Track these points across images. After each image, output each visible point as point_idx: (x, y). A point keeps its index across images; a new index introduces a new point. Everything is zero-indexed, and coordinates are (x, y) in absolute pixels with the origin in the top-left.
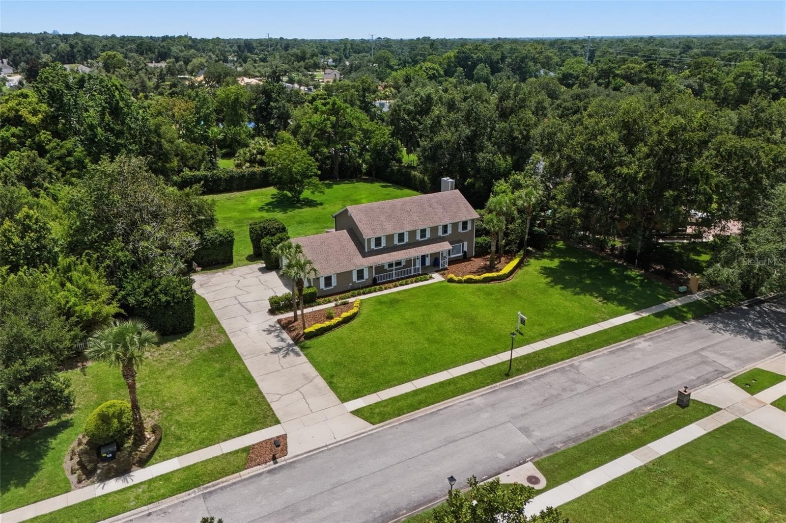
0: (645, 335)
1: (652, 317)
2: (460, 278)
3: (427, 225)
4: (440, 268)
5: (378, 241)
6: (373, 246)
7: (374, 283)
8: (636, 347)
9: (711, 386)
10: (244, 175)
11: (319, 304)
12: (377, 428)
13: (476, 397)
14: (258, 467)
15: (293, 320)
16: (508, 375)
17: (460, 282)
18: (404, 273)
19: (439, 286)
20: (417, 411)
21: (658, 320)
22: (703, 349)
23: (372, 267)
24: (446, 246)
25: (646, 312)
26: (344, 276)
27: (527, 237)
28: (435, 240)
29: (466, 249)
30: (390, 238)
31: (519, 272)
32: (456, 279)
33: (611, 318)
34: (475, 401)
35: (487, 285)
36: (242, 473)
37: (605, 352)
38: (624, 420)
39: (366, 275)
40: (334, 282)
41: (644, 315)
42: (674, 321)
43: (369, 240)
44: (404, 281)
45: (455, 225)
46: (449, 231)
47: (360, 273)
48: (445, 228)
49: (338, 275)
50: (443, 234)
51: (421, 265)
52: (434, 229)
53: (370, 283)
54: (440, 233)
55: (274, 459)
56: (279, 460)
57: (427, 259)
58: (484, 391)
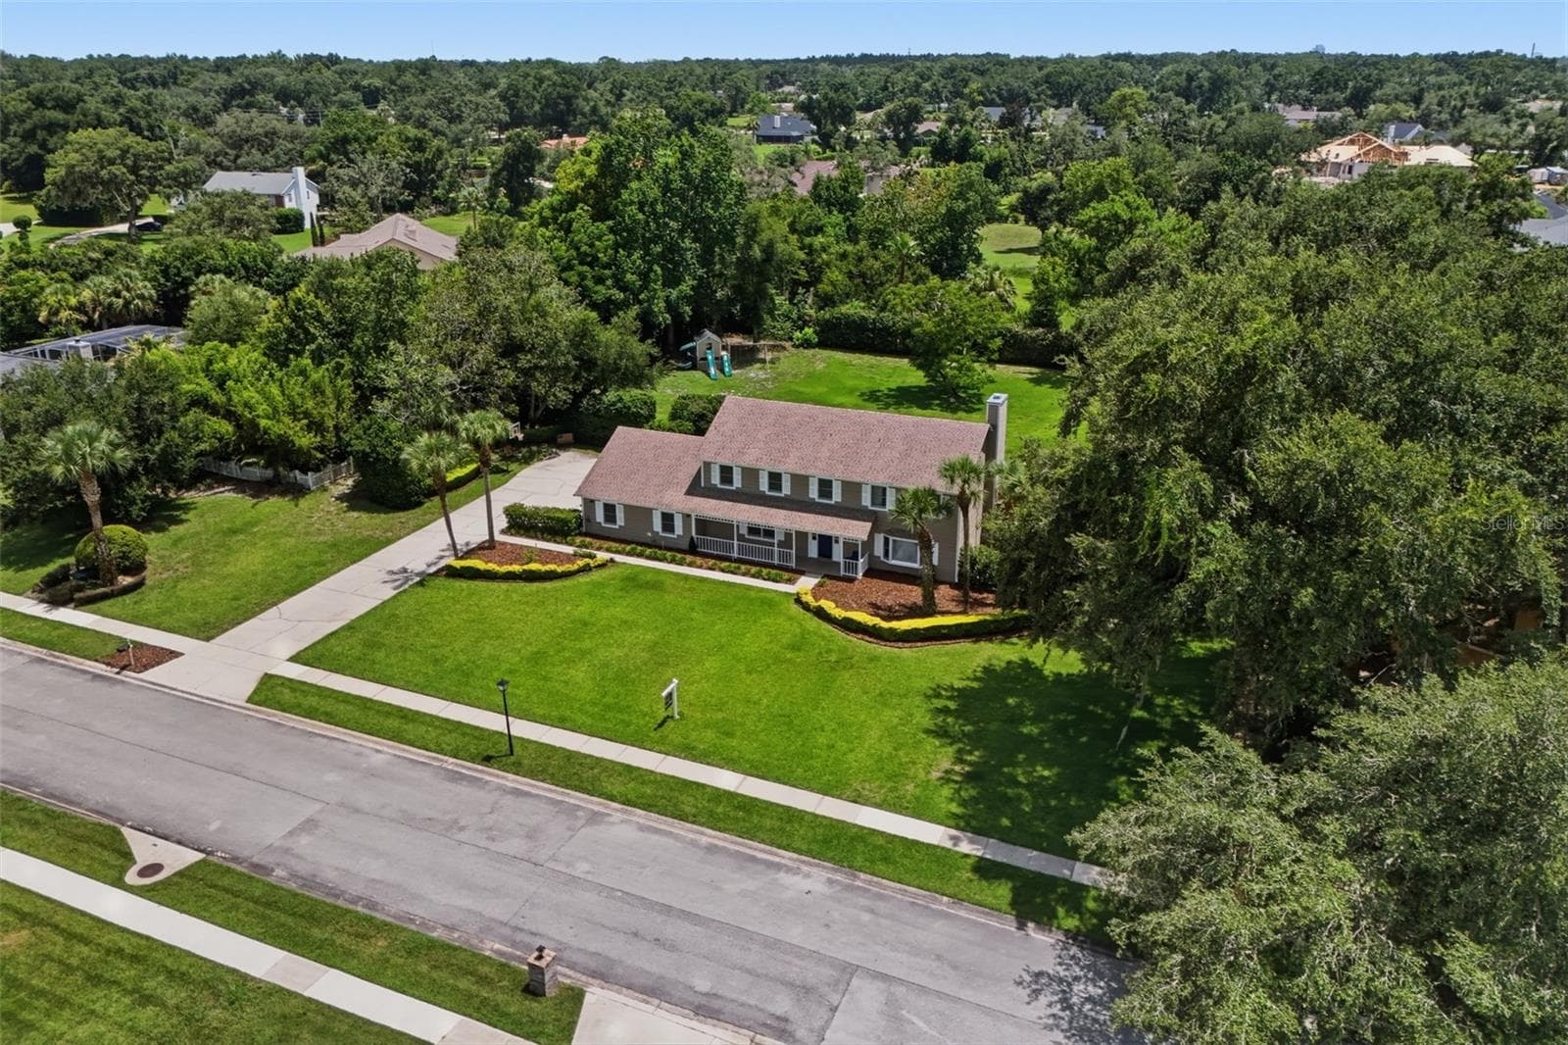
1: (972, 861)
3: (837, 474)
4: (842, 573)
5: (726, 473)
6: (715, 479)
7: (692, 550)
9: (694, 1024)
12: (242, 708)
14: (104, 666)
15: (488, 546)
17: (806, 607)
18: (760, 553)
21: (965, 875)
23: (689, 516)
25: (986, 847)
26: (639, 514)
30: (751, 474)
32: (805, 598)
36: (87, 662)
38: (423, 924)
39: (678, 528)
40: (620, 519)
41: (964, 848)
46: (891, 503)
47: (668, 520)
48: (879, 494)
49: (628, 508)
50: (873, 504)
51: (820, 554)
52: (852, 488)
53: (685, 545)
54: (866, 500)
55: (123, 668)
56: (125, 672)
57: (835, 546)
58: (419, 755)
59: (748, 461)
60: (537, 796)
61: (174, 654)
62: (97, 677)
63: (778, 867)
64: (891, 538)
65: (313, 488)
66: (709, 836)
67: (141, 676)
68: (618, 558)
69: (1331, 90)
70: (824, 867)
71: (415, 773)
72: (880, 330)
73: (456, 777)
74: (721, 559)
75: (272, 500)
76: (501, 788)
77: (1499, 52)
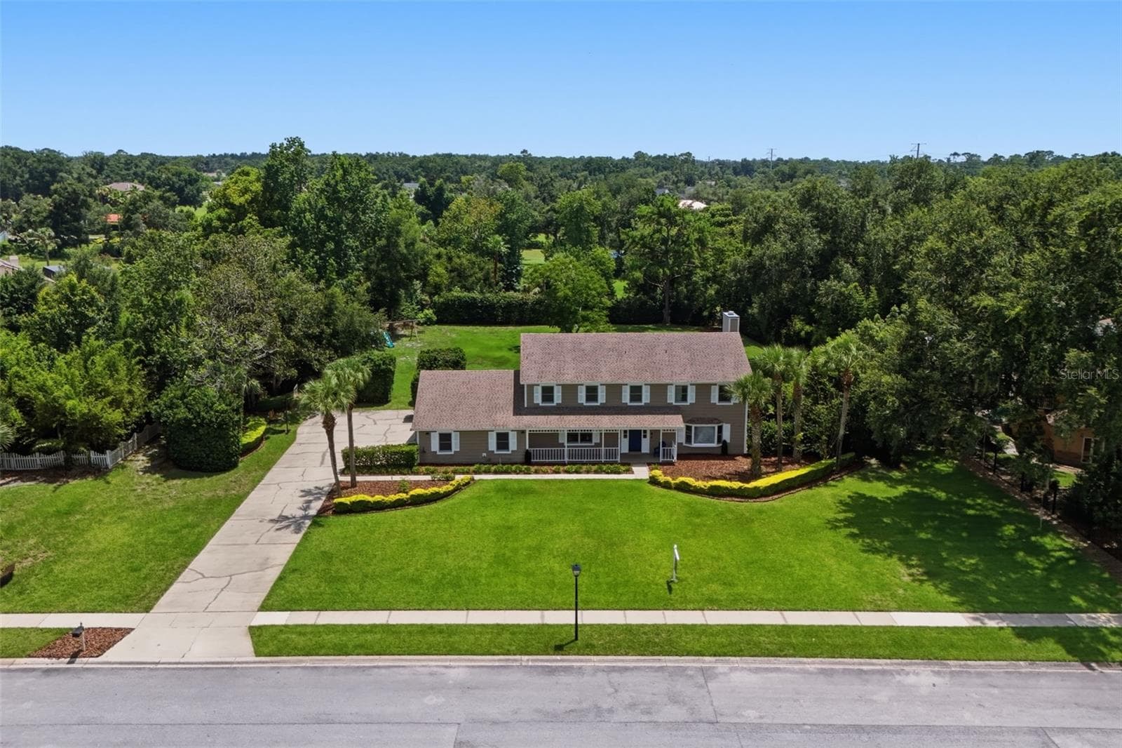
0: (951, 663)
1: (1009, 631)
2: (669, 479)
3: (645, 379)
4: (661, 460)
5: (548, 393)
6: (538, 399)
7: (528, 460)
8: (898, 678)
10: (526, 303)
11: (417, 473)
12: (260, 662)
13: (457, 668)
14: (46, 660)
15: (350, 485)
16: (559, 649)
17: (666, 486)
18: (588, 454)
19: (635, 486)
20: (344, 657)
21: (1017, 642)
22: (1064, 730)
23: (523, 432)
24: (675, 423)
25: (1003, 620)
26: (474, 438)
27: (842, 432)
28: (658, 408)
29: (726, 436)
30: (570, 390)
31: (803, 493)
32: (662, 479)
33: (900, 609)
34: (452, 672)
35: (715, 501)
36: (18, 660)
37: (811, 668)
39: (513, 444)
40: (456, 445)
41: (992, 624)
42: (1061, 652)
43: (531, 387)
44: (574, 468)
45: (703, 389)
46: (691, 397)
47: (503, 439)
48: (682, 392)
49: (463, 434)
50: (676, 401)
51: (630, 450)
52: (659, 390)
53: (521, 458)
54: (671, 398)
55: (75, 656)
56: (78, 660)
57: (644, 440)
58: (490, 661)
59: (569, 379)
60: (636, 668)
61: (123, 632)
62: (48, 672)
63: (890, 673)
64: (693, 426)
65: (110, 466)
66: (813, 664)
67: (99, 659)
68: (477, 477)
69: (597, 173)
70: (916, 664)
71: (504, 677)
72: (487, 307)
73: (552, 671)
74: (557, 464)
75: (73, 482)
76: (597, 670)
77: (665, 155)
